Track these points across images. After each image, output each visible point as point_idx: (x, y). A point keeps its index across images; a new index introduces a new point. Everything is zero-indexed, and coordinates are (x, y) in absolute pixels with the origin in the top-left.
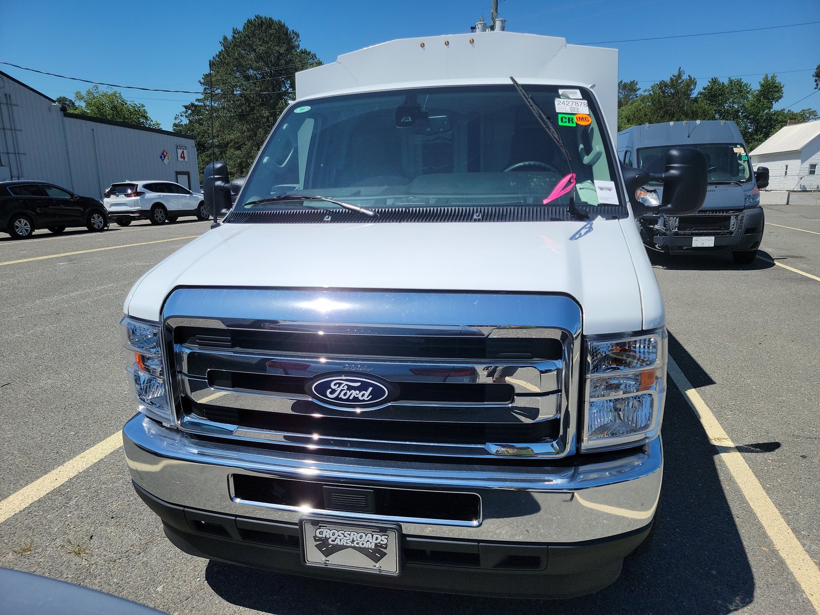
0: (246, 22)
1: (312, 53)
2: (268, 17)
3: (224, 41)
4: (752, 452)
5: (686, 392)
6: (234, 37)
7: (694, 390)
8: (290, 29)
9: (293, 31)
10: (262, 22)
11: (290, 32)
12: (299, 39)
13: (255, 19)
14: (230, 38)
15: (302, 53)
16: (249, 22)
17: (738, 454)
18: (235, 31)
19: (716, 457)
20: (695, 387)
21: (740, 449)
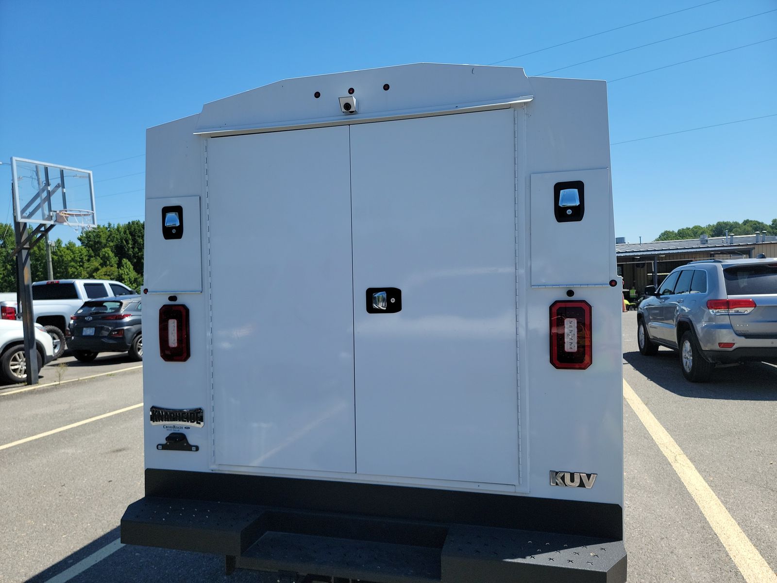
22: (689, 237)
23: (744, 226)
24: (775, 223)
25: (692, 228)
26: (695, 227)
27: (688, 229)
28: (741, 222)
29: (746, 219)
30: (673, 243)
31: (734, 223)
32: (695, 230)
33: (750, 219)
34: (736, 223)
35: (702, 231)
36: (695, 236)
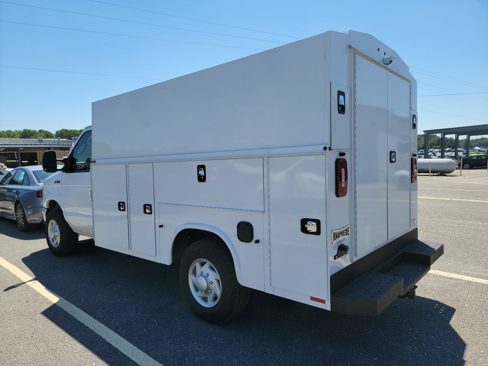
4: (18, 284)
5: (59, 299)
7: (55, 302)
17: (24, 281)
19: (35, 277)
20: (55, 304)
21: (24, 283)
22: (4, 137)
23: (40, 134)
24: (58, 133)
25: (6, 132)
26: (8, 131)
27: (3, 132)
28: (38, 131)
29: (40, 129)
30: (16, 141)
31: (34, 131)
32: (8, 133)
33: (43, 130)
34: (35, 131)
35: (13, 134)
36: (8, 137)
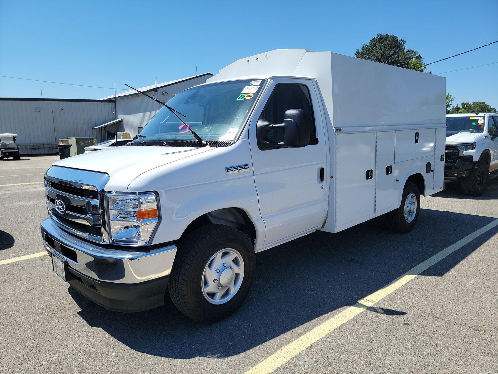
0: (371, 39)
1: (415, 51)
2: (385, 34)
3: (357, 52)
5: (407, 276)
6: (363, 49)
7: (415, 276)
8: (399, 39)
9: (401, 39)
10: (381, 37)
11: (399, 40)
12: (405, 44)
13: (377, 37)
14: (360, 50)
15: (408, 52)
16: (373, 39)
18: (364, 46)
20: (419, 275)
